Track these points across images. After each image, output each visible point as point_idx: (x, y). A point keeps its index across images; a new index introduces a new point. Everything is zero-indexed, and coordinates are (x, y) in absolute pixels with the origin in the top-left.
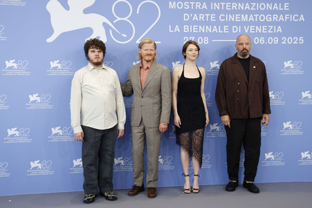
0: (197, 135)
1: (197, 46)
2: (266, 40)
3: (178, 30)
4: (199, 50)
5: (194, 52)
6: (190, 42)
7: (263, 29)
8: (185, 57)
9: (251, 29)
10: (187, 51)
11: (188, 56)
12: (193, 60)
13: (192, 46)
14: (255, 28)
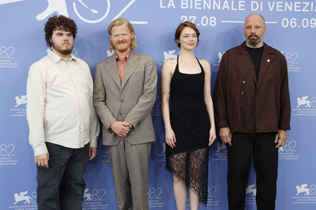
0: (197, 157)
1: (196, 30)
2: (299, 22)
3: (173, 5)
4: (198, 34)
5: (191, 38)
6: (185, 25)
7: (296, 6)
8: (179, 45)
9: (278, 6)
10: (182, 38)
11: (182, 44)
12: (190, 50)
13: (188, 31)
14: (284, 5)
